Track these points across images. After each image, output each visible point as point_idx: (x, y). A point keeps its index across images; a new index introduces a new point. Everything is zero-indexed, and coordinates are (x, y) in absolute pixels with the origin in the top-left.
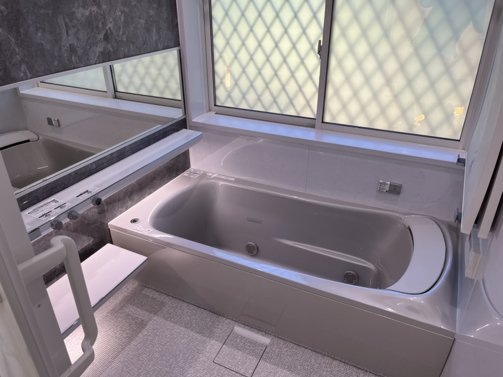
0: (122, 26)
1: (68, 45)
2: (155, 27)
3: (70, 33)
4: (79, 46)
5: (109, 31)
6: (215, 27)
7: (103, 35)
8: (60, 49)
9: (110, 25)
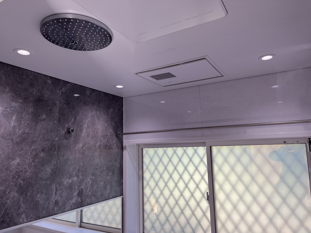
0: (89, 187)
1: (54, 201)
2: (109, 186)
3: (57, 193)
4: (61, 201)
5: (81, 191)
6: (145, 183)
7: (77, 193)
8: (49, 204)
9: (83, 187)
